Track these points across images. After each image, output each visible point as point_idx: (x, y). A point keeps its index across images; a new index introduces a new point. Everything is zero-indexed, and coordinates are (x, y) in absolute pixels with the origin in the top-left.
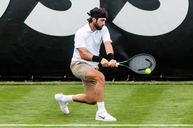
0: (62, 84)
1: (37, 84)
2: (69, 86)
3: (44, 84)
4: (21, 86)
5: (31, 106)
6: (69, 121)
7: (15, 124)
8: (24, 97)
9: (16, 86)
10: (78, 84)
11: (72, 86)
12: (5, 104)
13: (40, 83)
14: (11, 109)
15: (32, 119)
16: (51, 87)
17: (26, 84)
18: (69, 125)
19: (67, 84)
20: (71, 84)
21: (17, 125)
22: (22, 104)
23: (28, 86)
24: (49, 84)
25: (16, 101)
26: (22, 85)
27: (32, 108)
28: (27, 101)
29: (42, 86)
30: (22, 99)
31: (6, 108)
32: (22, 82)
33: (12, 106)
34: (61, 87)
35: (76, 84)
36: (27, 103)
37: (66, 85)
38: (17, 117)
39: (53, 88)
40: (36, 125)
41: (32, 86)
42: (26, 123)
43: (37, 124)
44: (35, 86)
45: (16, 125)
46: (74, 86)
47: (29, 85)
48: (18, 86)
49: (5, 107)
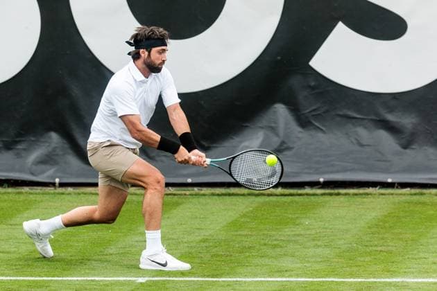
0: (382, 194)
1: (331, 194)
2: (397, 199)
3: (346, 194)
4: (297, 198)
5: (319, 240)
6: (394, 272)
7: (283, 276)
8: (302, 221)
9: (286, 197)
10: (415, 194)
11: (404, 198)
12: (264, 234)
13: (336, 191)
14: (275, 246)
15: (317, 267)
16: (358, 199)
17: (307, 194)
18: (394, 280)
19: (392, 194)
20: (401, 194)
21: (288, 279)
22: (298, 235)
23: (312, 197)
24: (356, 194)
25: (286, 230)
26: (300, 195)
27: (319, 243)
28: (308, 229)
29: (342, 199)
30: (297, 225)
31: (265, 244)
32: (300, 189)
33: (276, 240)
34: (381, 199)
35: (411, 194)
36: (308, 232)
37: (391, 196)
38: (286, 263)
39: (364, 202)
40: (327, 279)
41: (322, 198)
42: (306, 275)
43: (329, 277)
44: (327, 198)
45: (284, 279)
46: (408, 198)
47: (314, 195)
48: (290, 197)
49: (262, 242)
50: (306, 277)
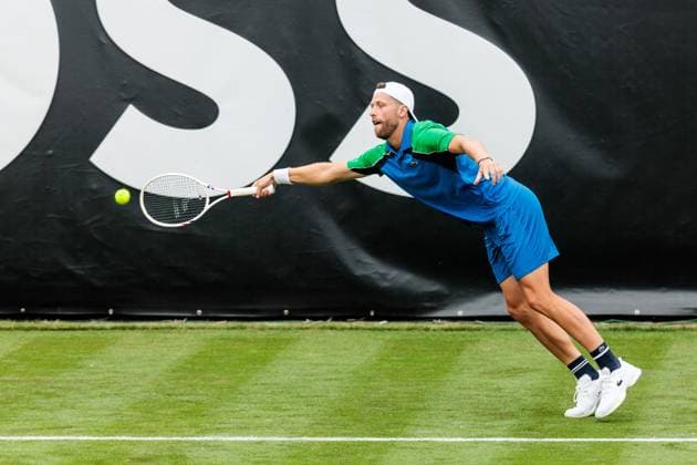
0: (191, 328)
1: (124, 329)
2: (209, 334)
3: (144, 328)
4: (79, 334)
5: (107, 387)
7: (60, 434)
8: (85, 362)
9: (66, 332)
10: (234, 328)
11: (217, 334)
12: (35, 380)
13: (131, 324)
14: (49, 396)
15: (106, 421)
16: (161, 335)
17: (93, 329)
18: (205, 438)
19: (203, 328)
20: (214, 328)
21: (67, 438)
22: (82, 381)
23: (100, 333)
24: (157, 329)
25: (65, 374)
26: (84, 329)
27: (107, 391)
28: (93, 374)
29: (138, 334)
30: (80, 367)
31: (38, 393)
33: (52, 387)
34: (190, 335)
35: (228, 329)
36: (93, 377)
37: (201, 331)
38: (65, 416)
39: (166, 339)
40: (118, 438)
41: (112, 333)
42: (90, 433)
43: (120, 435)
44: (118, 333)
45: (62, 438)
46: (225, 333)
47: (101, 329)
48: (71, 332)
49: (34, 390)
50: (89, 435)
